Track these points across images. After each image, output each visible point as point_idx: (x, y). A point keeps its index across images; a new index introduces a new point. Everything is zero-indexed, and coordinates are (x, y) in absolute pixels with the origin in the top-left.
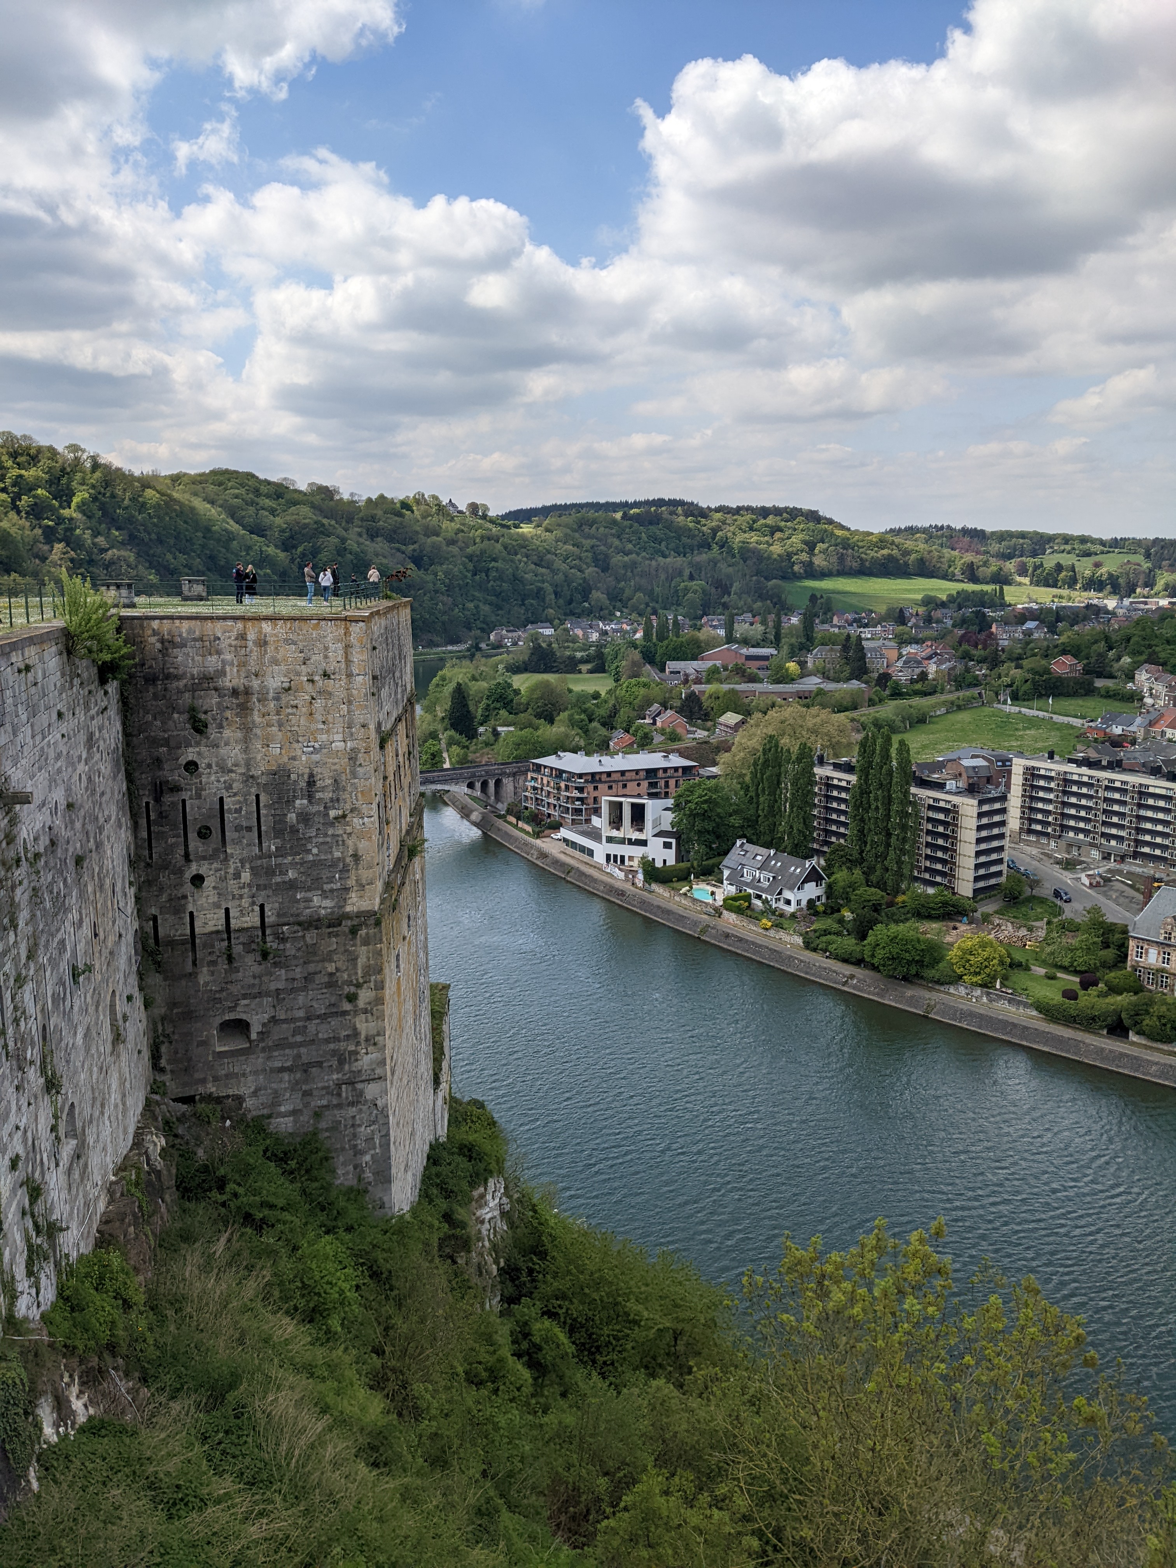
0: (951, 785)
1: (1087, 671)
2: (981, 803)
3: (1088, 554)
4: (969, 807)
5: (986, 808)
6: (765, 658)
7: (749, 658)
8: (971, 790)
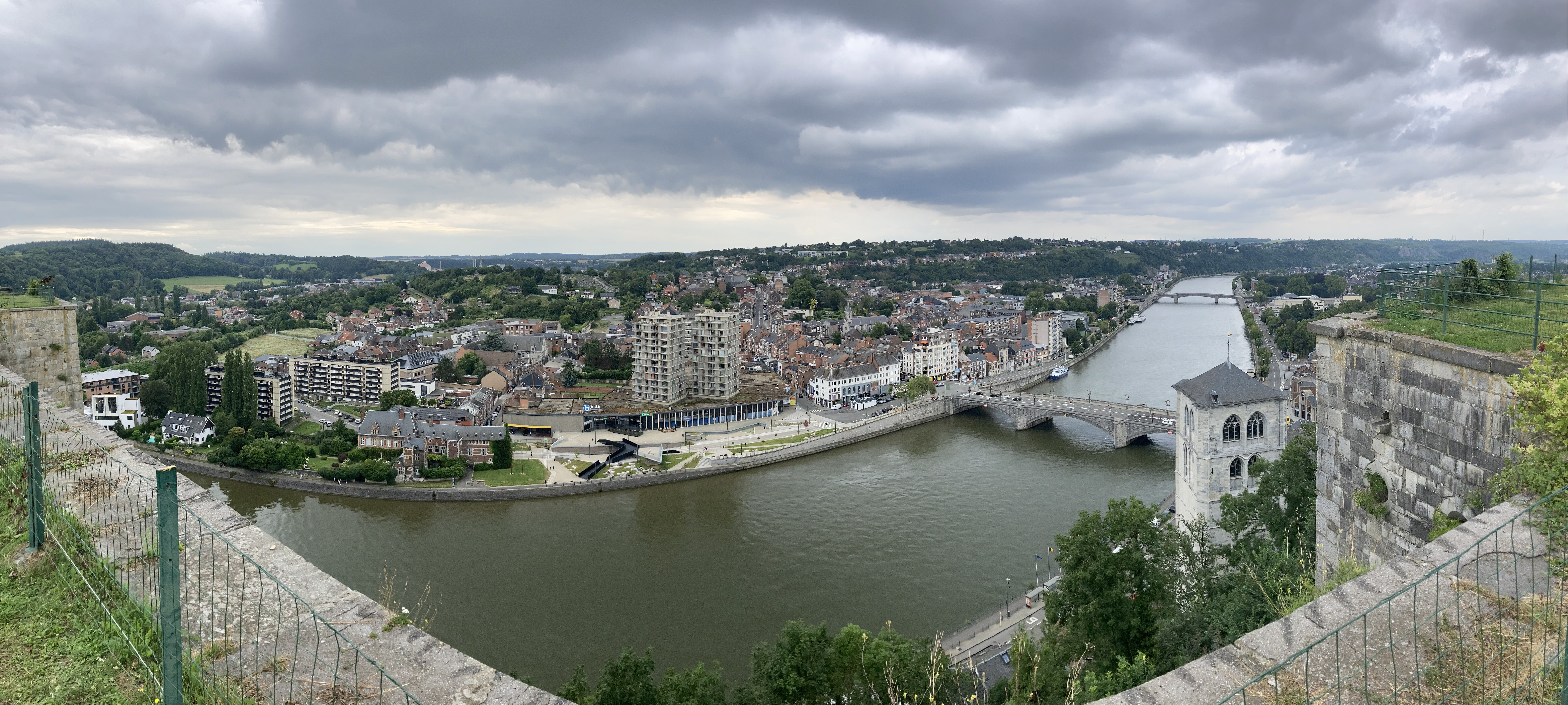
0: (267, 373)
1: (306, 317)
2: (281, 380)
3: (294, 264)
4: (276, 383)
5: (283, 383)
6: (158, 318)
7: (150, 318)
8: (276, 375)
